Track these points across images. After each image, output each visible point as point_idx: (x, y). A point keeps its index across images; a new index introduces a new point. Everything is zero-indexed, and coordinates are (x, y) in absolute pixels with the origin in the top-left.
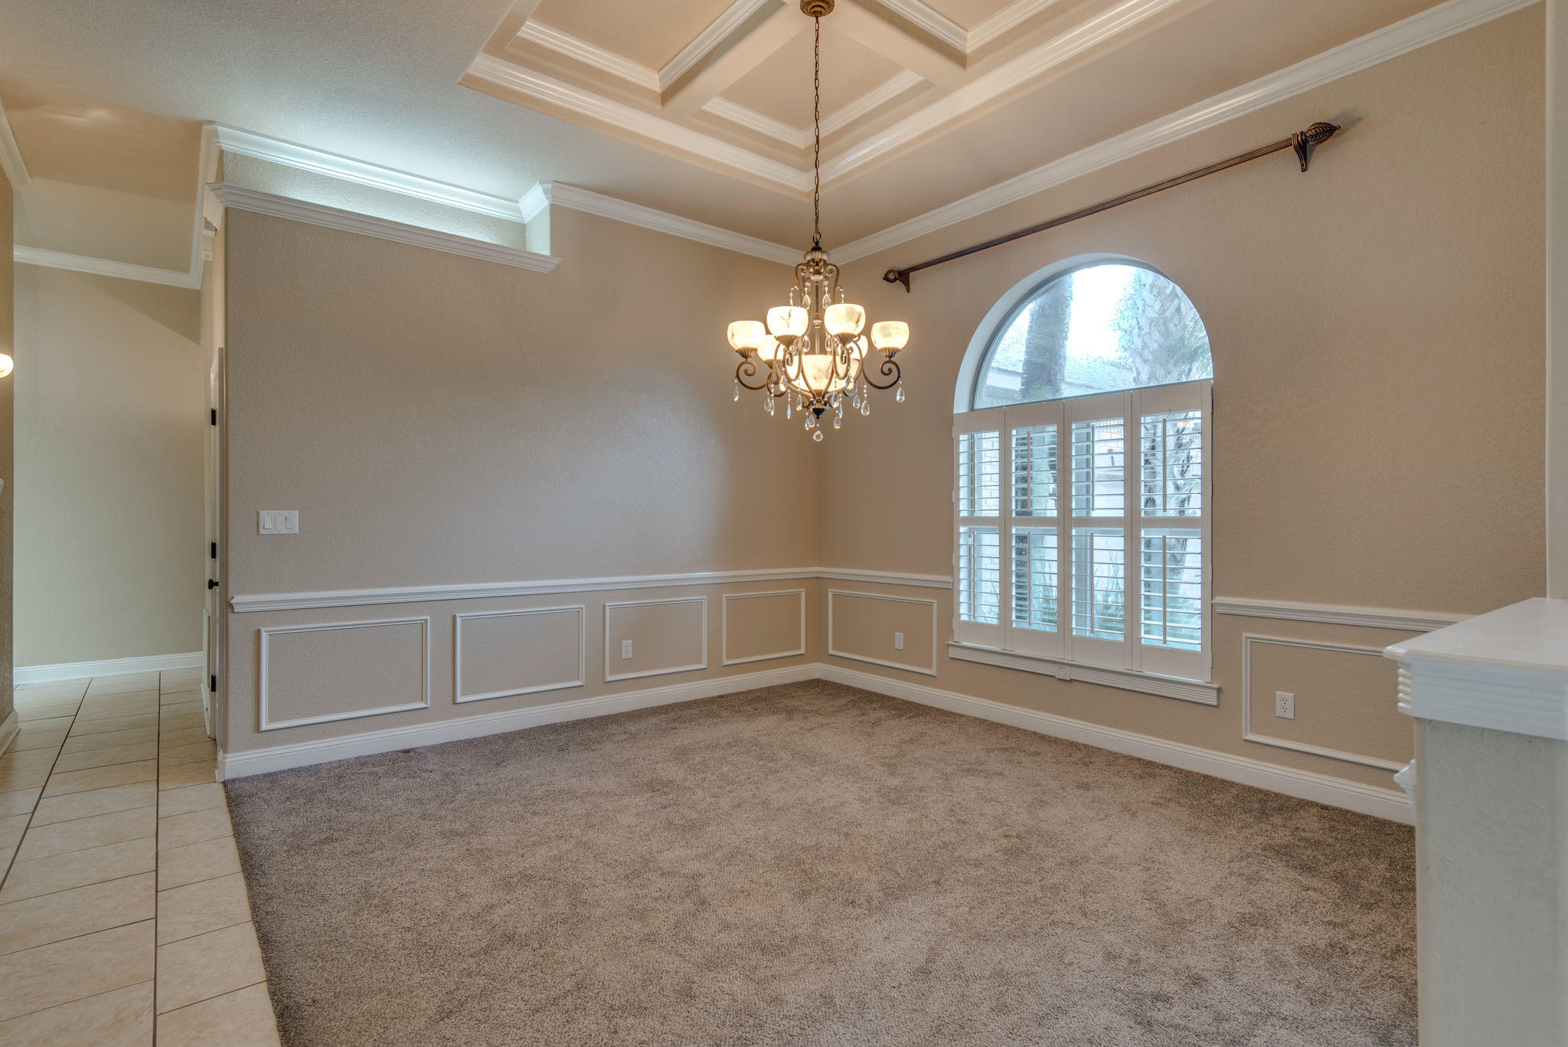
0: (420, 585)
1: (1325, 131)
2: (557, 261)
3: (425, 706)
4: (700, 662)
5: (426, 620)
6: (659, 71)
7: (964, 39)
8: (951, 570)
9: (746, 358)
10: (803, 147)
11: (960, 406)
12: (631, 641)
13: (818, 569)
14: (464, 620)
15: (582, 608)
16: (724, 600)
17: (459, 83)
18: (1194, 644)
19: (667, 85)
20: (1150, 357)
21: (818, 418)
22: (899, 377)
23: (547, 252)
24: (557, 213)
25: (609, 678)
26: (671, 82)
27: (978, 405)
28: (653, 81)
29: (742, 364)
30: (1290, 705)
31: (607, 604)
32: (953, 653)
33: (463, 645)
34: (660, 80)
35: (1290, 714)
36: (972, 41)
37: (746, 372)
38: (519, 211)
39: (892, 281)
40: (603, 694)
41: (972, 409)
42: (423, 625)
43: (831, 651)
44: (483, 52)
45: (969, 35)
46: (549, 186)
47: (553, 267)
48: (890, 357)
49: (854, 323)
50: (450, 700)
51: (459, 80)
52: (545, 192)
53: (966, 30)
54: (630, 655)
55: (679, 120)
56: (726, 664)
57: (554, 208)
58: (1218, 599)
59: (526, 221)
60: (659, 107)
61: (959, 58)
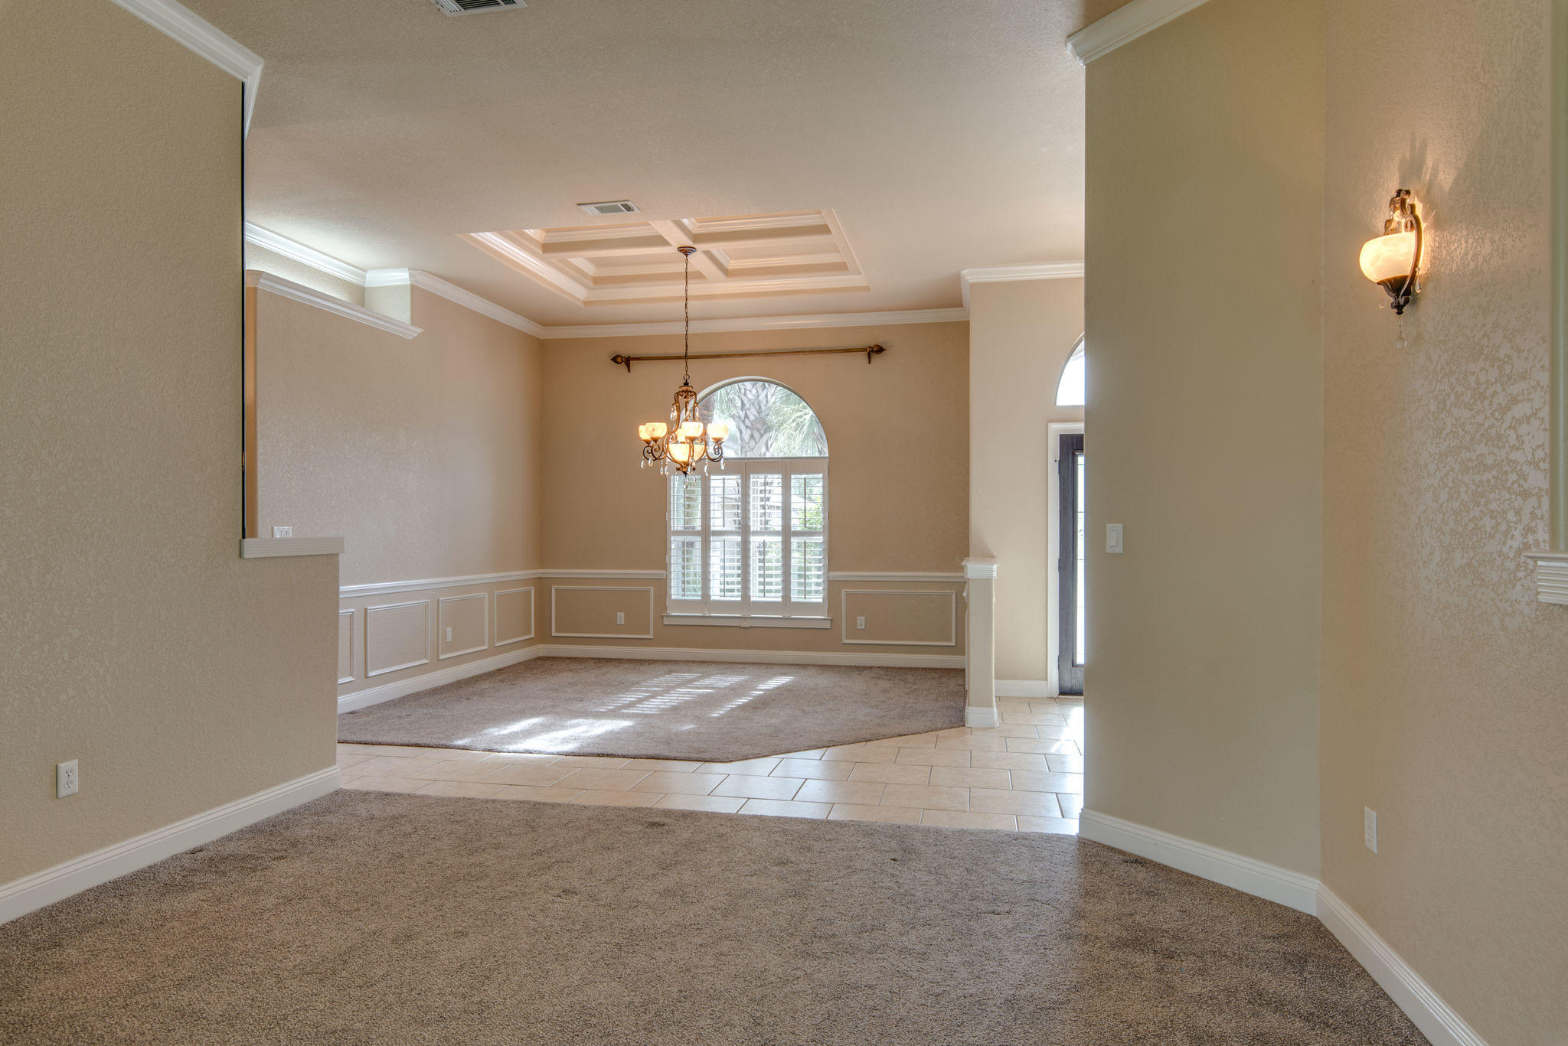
1: (880, 350)
8: (664, 565)
13: (540, 571)
18: (818, 599)
20: (750, 425)
24: (416, 292)
30: (863, 623)
31: (441, 599)
32: (666, 621)
35: (863, 627)
38: (364, 277)
43: (554, 634)
50: (364, 676)
58: (831, 573)
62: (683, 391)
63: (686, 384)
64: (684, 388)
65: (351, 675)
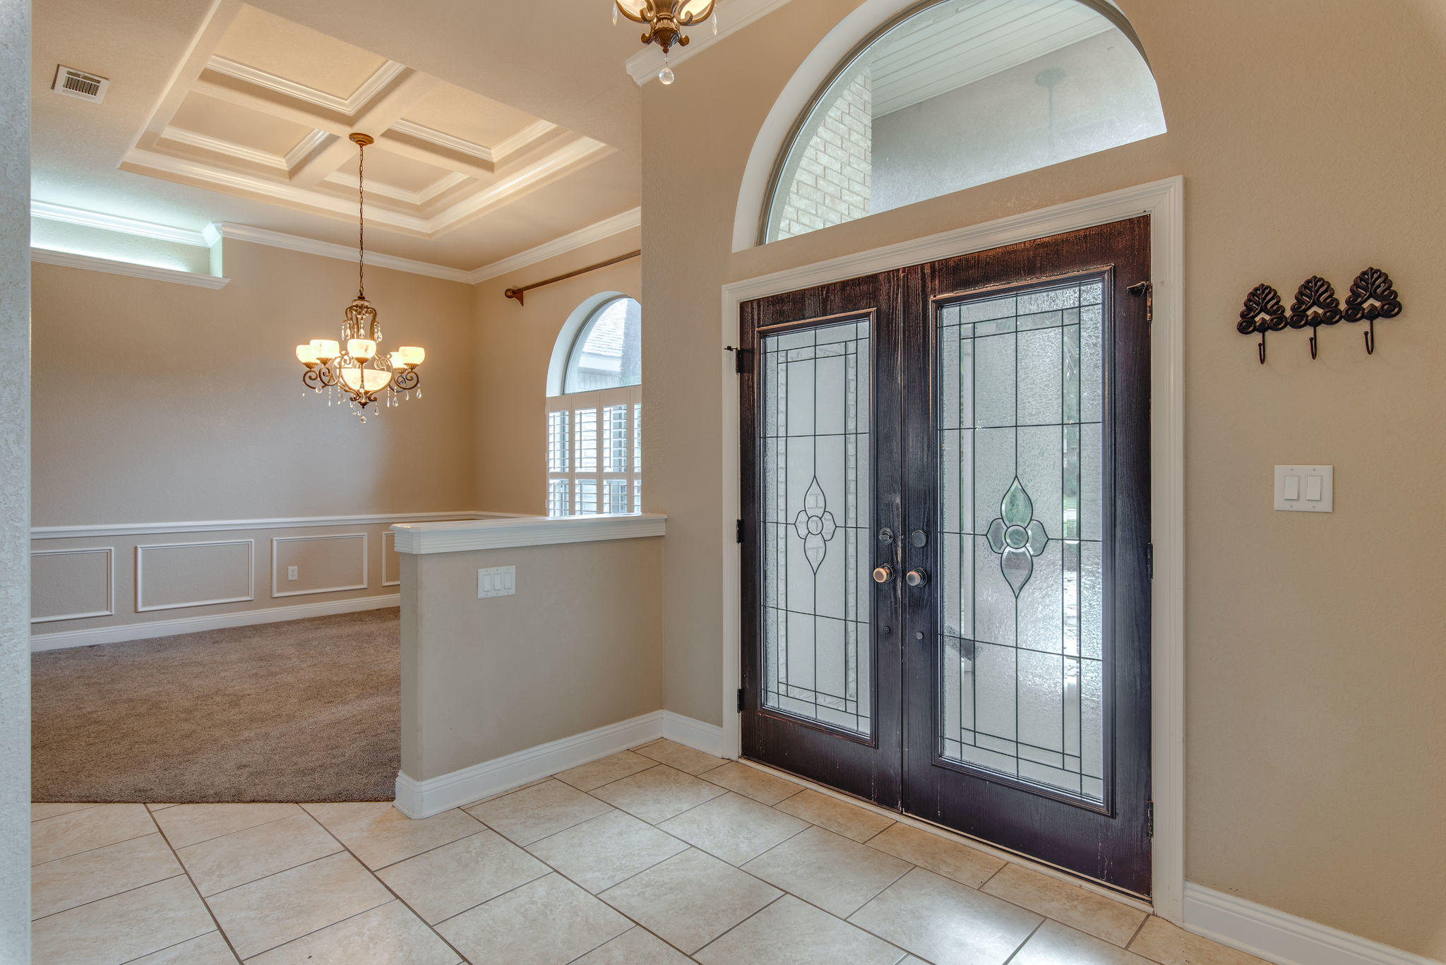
0: (102, 524)
2: (227, 281)
3: (111, 613)
4: (362, 583)
5: (110, 550)
6: (285, 156)
7: (490, 154)
9: (310, 368)
10: (418, 204)
11: (552, 390)
12: (296, 567)
14: (144, 550)
15: (251, 542)
16: (383, 536)
17: (119, 169)
19: (291, 167)
21: (363, 408)
22: (418, 382)
23: (221, 276)
25: (276, 595)
26: (294, 164)
27: (569, 390)
28: (281, 163)
29: (307, 372)
33: (144, 568)
34: (287, 162)
36: (496, 154)
37: (310, 377)
39: (509, 297)
40: (270, 607)
41: (563, 394)
42: (109, 553)
44: (137, 147)
45: (492, 151)
46: (220, 224)
47: (224, 285)
48: (412, 369)
49: (364, 351)
51: (118, 166)
52: (218, 229)
53: (490, 149)
54: (296, 578)
55: (307, 187)
56: (386, 584)
57: (224, 240)
59: (210, 246)
60: (288, 181)
61: (488, 166)
62: (357, 306)
63: (361, 298)
64: (360, 303)
65: (107, 610)
